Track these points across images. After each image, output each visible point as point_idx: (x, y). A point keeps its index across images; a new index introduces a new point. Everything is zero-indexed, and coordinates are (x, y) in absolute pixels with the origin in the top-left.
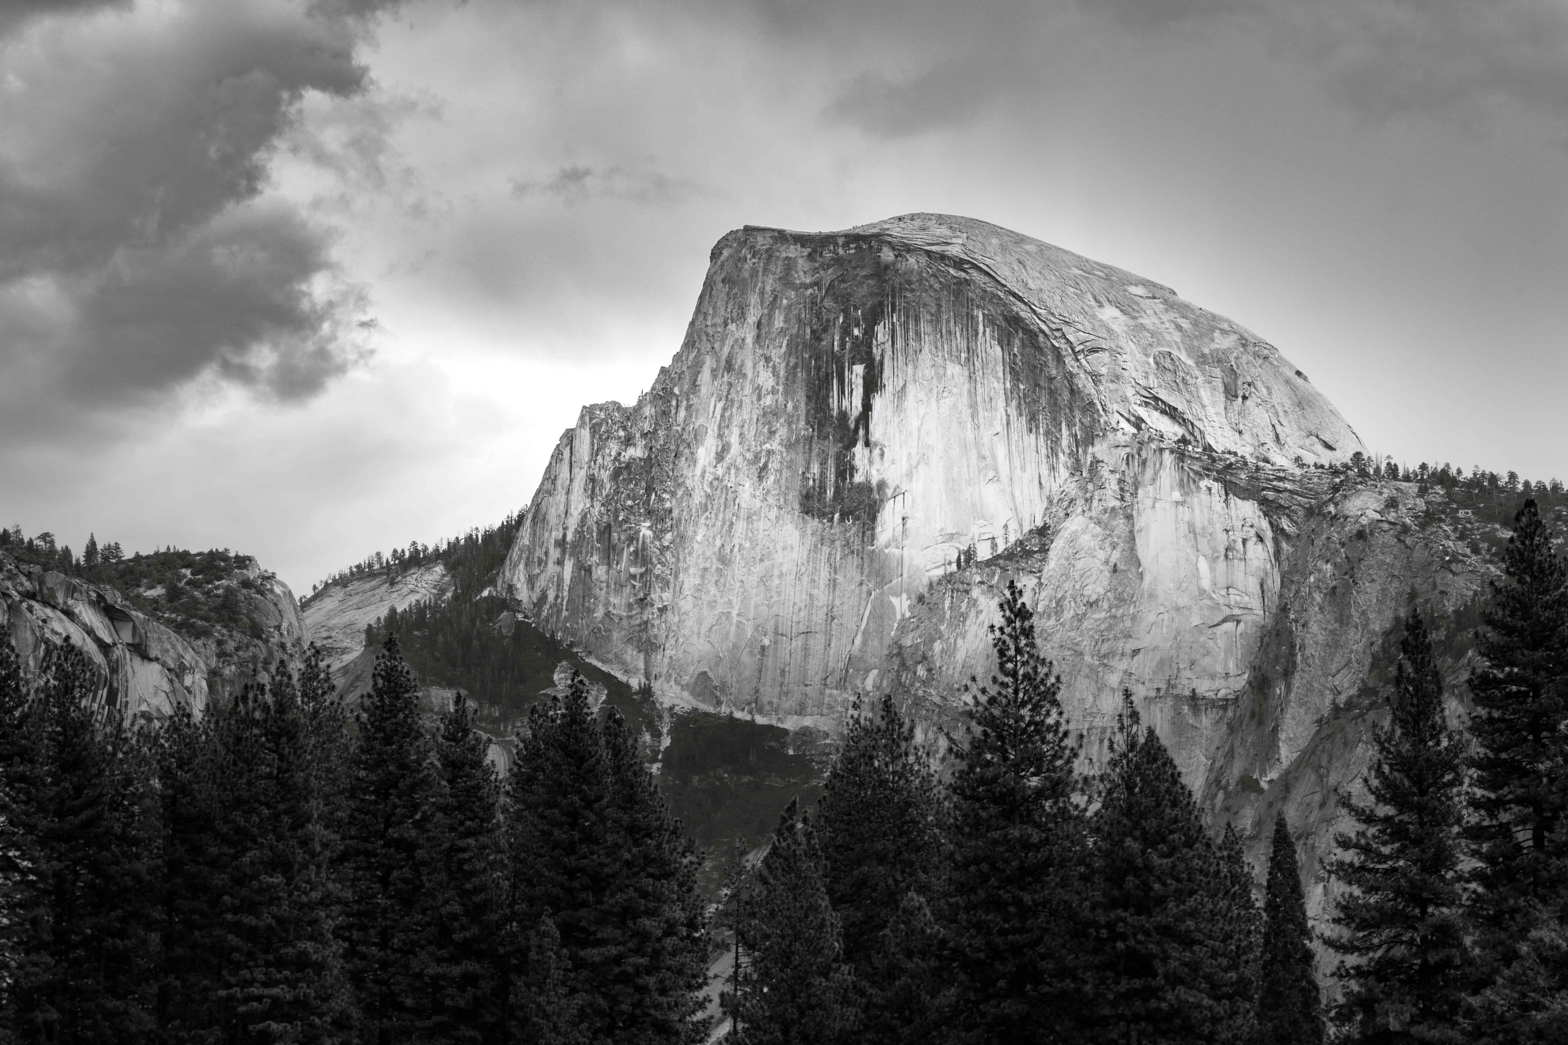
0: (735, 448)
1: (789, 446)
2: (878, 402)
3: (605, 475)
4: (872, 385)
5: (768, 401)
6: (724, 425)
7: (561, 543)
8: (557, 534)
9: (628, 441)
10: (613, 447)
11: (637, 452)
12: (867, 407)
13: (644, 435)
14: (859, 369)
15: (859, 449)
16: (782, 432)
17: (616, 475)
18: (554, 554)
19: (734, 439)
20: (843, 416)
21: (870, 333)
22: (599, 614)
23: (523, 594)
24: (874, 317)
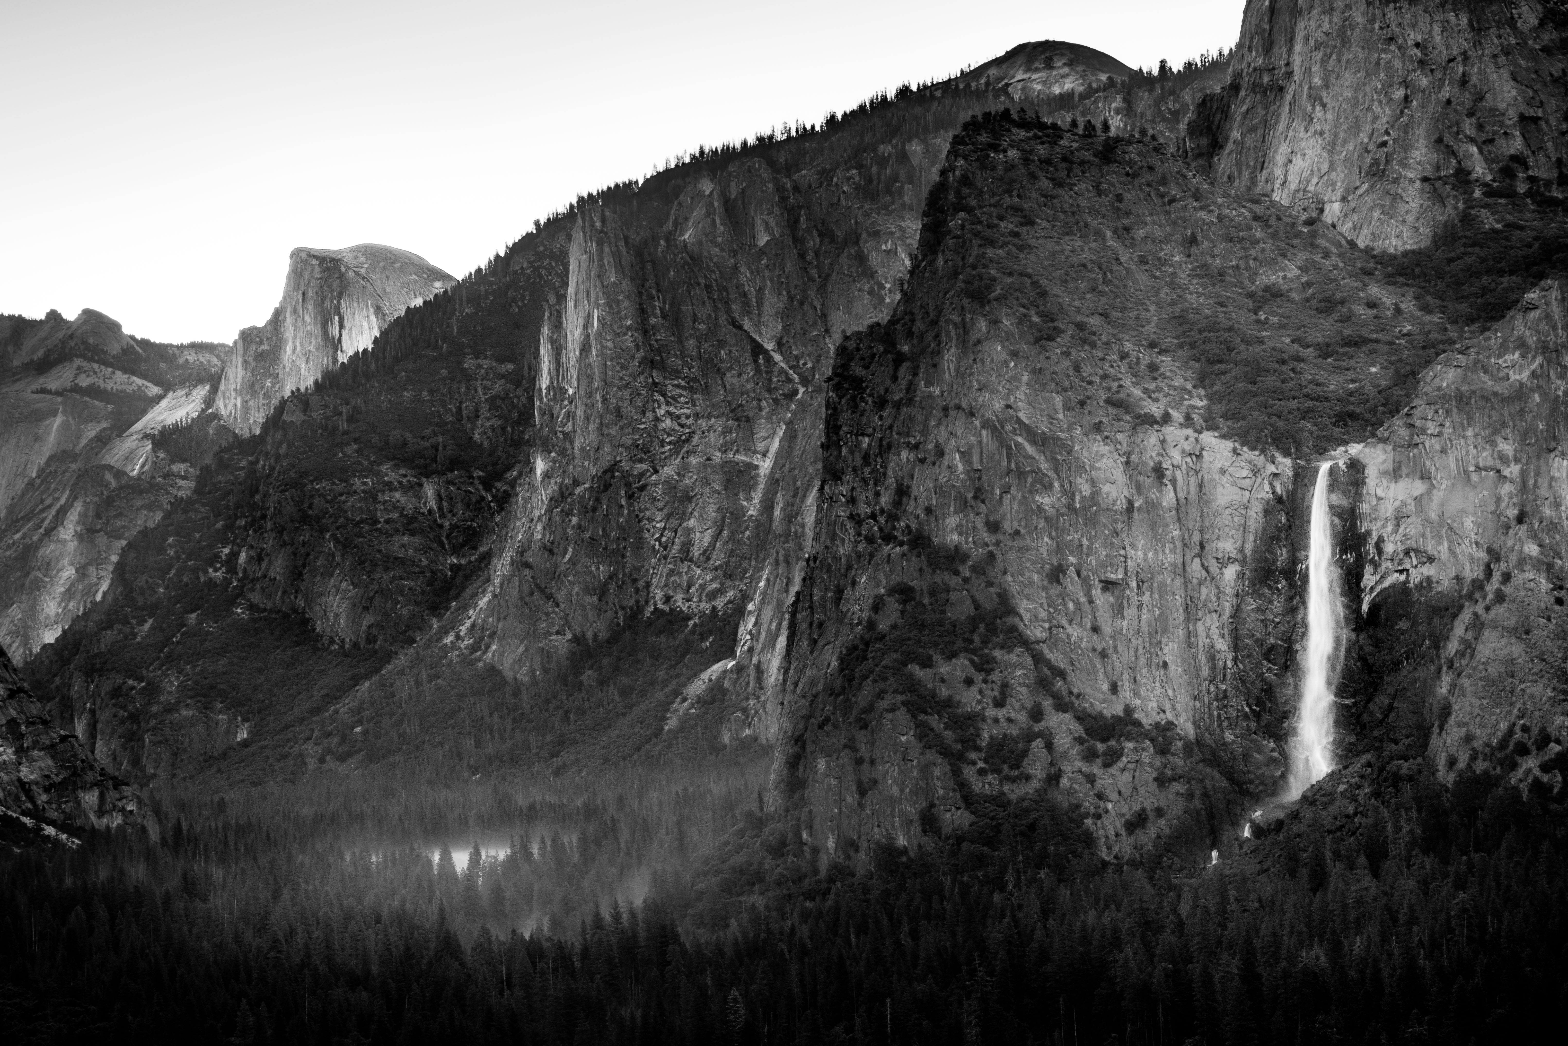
0: (299, 349)
1: (317, 349)
2: (344, 333)
3: (251, 359)
4: (342, 326)
5: (309, 328)
6: (295, 338)
7: (235, 390)
8: (233, 386)
9: (261, 343)
10: (254, 346)
11: (265, 347)
12: (341, 335)
13: (268, 339)
14: (337, 318)
15: (339, 352)
16: (314, 343)
17: (256, 359)
18: (233, 394)
19: (298, 344)
20: (333, 338)
21: (339, 303)
22: (251, 421)
23: (223, 412)
24: (340, 296)
